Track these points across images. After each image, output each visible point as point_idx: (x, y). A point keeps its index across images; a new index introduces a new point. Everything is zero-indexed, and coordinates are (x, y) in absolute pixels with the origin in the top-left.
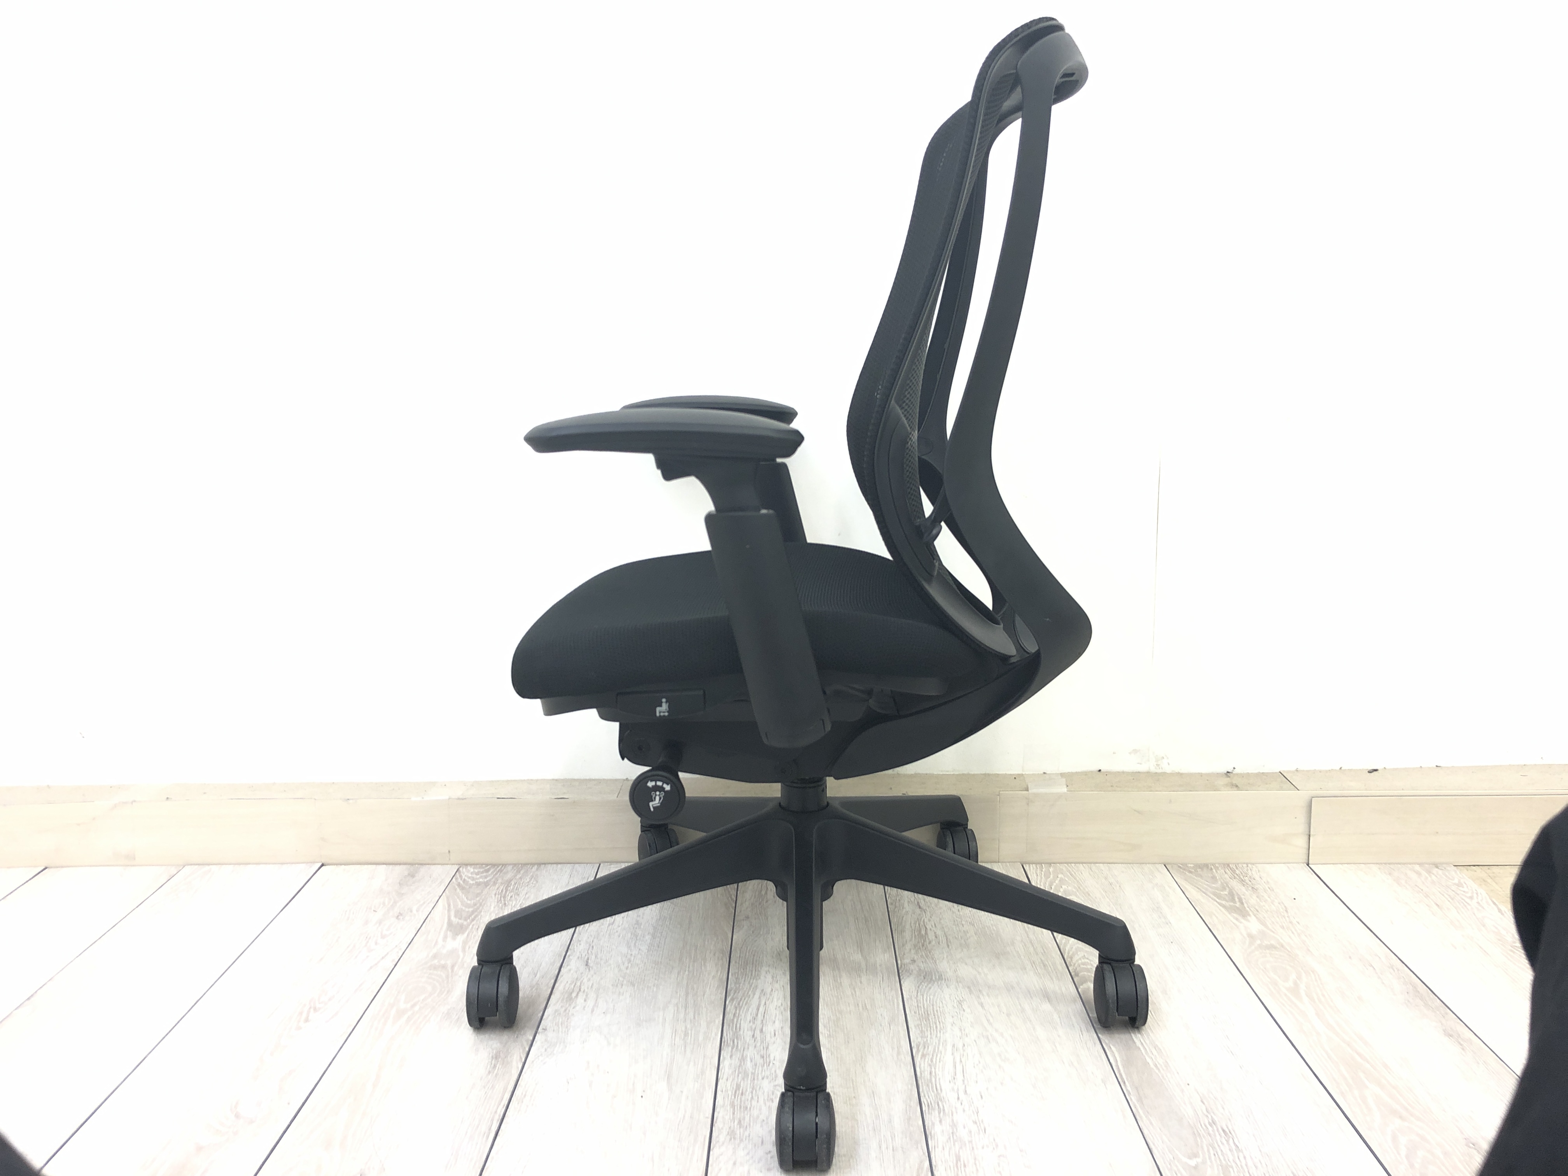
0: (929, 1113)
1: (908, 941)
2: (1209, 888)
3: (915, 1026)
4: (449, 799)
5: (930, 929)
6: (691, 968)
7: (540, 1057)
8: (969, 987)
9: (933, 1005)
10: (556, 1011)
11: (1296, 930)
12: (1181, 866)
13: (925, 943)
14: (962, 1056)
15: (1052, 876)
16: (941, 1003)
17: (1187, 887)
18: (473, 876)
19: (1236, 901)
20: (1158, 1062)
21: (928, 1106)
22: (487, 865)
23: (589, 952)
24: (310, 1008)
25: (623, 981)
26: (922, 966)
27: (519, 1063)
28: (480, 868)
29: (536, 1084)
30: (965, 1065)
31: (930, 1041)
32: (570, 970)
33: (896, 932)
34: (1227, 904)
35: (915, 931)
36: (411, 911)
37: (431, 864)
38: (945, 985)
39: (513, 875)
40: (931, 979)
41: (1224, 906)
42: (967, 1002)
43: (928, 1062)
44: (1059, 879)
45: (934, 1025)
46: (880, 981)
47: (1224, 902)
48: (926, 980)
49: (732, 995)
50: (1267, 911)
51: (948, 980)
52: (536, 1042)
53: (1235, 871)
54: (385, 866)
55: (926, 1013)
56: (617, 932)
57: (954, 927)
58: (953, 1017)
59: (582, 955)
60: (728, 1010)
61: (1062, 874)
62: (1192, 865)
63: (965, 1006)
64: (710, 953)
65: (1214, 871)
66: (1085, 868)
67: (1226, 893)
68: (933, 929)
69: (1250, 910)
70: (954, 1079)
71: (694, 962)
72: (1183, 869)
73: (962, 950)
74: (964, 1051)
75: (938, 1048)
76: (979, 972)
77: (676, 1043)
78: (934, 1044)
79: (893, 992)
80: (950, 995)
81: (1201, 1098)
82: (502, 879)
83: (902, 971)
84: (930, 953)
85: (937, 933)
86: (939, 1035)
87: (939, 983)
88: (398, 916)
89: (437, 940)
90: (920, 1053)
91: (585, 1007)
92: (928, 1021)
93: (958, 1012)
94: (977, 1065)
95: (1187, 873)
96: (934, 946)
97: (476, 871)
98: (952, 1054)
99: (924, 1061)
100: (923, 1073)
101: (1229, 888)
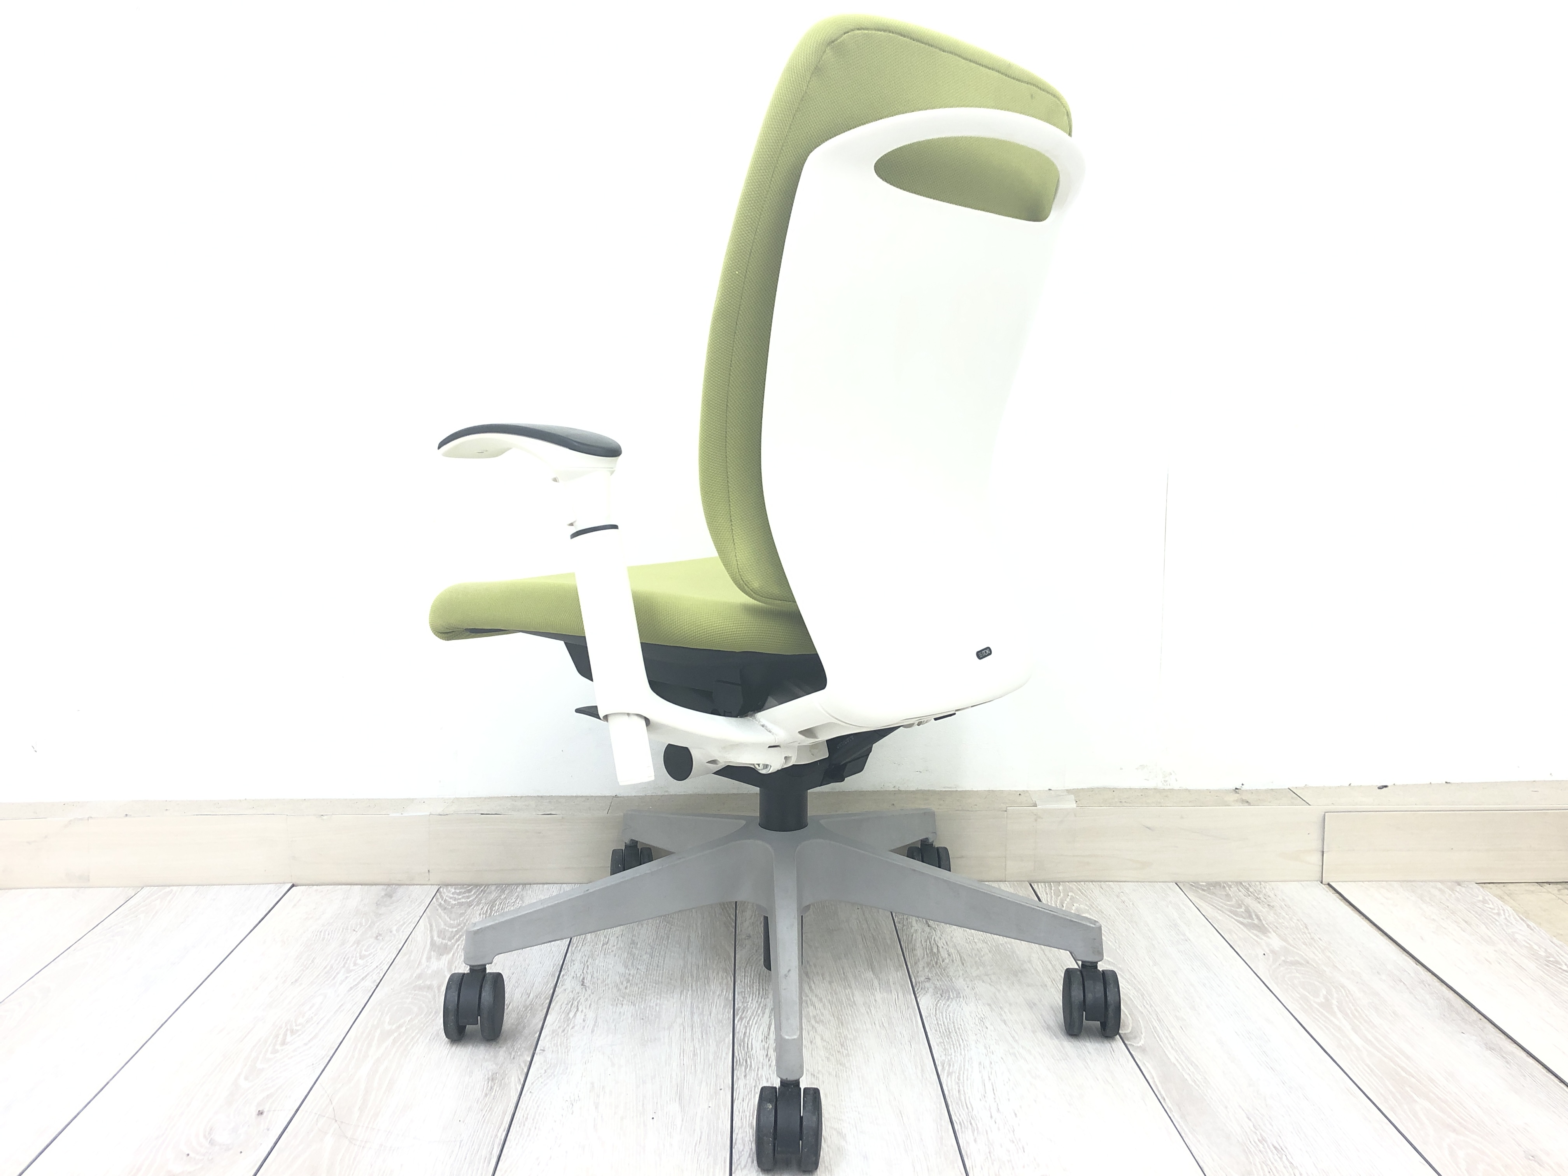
0: (962, 1132)
1: (920, 959)
2: (1224, 906)
3: (938, 1046)
4: (430, 814)
5: (942, 947)
6: (694, 988)
7: (540, 1079)
8: (989, 1005)
9: (953, 1023)
10: (553, 1031)
11: (1320, 947)
12: (1193, 884)
13: (938, 961)
14: (990, 1073)
15: (1062, 895)
16: (962, 1021)
17: (1202, 904)
18: (454, 896)
19: (1253, 918)
20: (1196, 1078)
21: (960, 1124)
22: (469, 885)
23: (585, 972)
24: (287, 1030)
25: (623, 1001)
26: (938, 984)
27: (518, 1085)
28: (461, 888)
29: (538, 1107)
30: (995, 1083)
31: (955, 1059)
32: (565, 990)
33: (907, 950)
34: (1245, 921)
35: (926, 949)
36: (391, 932)
37: (409, 885)
38: (964, 1002)
39: (496, 895)
40: (949, 997)
41: (1242, 923)
42: (989, 1020)
43: (955, 1080)
44: (1069, 897)
45: (957, 1042)
46: (895, 999)
47: (1241, 919)
48: (944, 998)
49: (740, 1014)
50: (1287, 928)
51: (966, 997)
52: (535, 1063)
53: (1248, 888)
54: (360, 886)
55: (947, 1031)
56: (612, 951)
57: (967, 945)
58: (976, 1035)
59: (576, 975)
60: (737, 1030)
61: (1073, 892)
62: (1204, 884)
63: (988, 1024)
64: (713, 972)
65: (1227, 888)
66: (1095, 887)
67: (1242, 910)
68: (944, 947)
69: (1269, 926)
70: (985, 1097)
71: (697, 981)
72: (1195, 888)
73: (979, 968)
74: (991, 1068)
75: (964, 1066)
76: (999, 991)
77: (685, 1063)
78: (959, 1062)
79: (911, 1010)
80: (971, 1013)
81: (1246, 1113)
82: (486, 899)
83: (918, 989)
84: (944, 970)
85: (949, 951)
86: (963, 1053)
87: (958, 1001)
88: (377, 936)
89: (420, 962)
90: (946, 1071)
91: (584, 1027)
92: (950, 1039)
93: (981, 1030)
94: (1007, 1082)
95: (1199, 891)
96: (948, 964)
97: (458, 891)
98: (980, 1071)
99: (951, 1081)
100: (951, 1092)
101: (1244, 905)
